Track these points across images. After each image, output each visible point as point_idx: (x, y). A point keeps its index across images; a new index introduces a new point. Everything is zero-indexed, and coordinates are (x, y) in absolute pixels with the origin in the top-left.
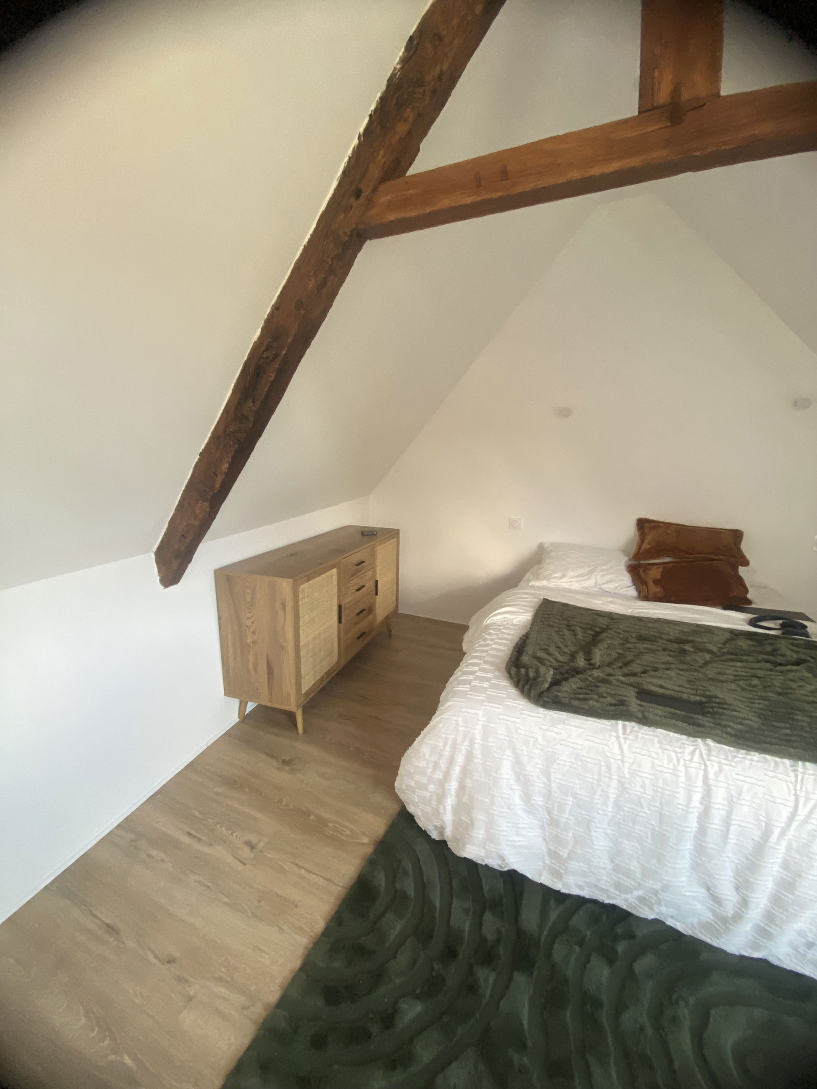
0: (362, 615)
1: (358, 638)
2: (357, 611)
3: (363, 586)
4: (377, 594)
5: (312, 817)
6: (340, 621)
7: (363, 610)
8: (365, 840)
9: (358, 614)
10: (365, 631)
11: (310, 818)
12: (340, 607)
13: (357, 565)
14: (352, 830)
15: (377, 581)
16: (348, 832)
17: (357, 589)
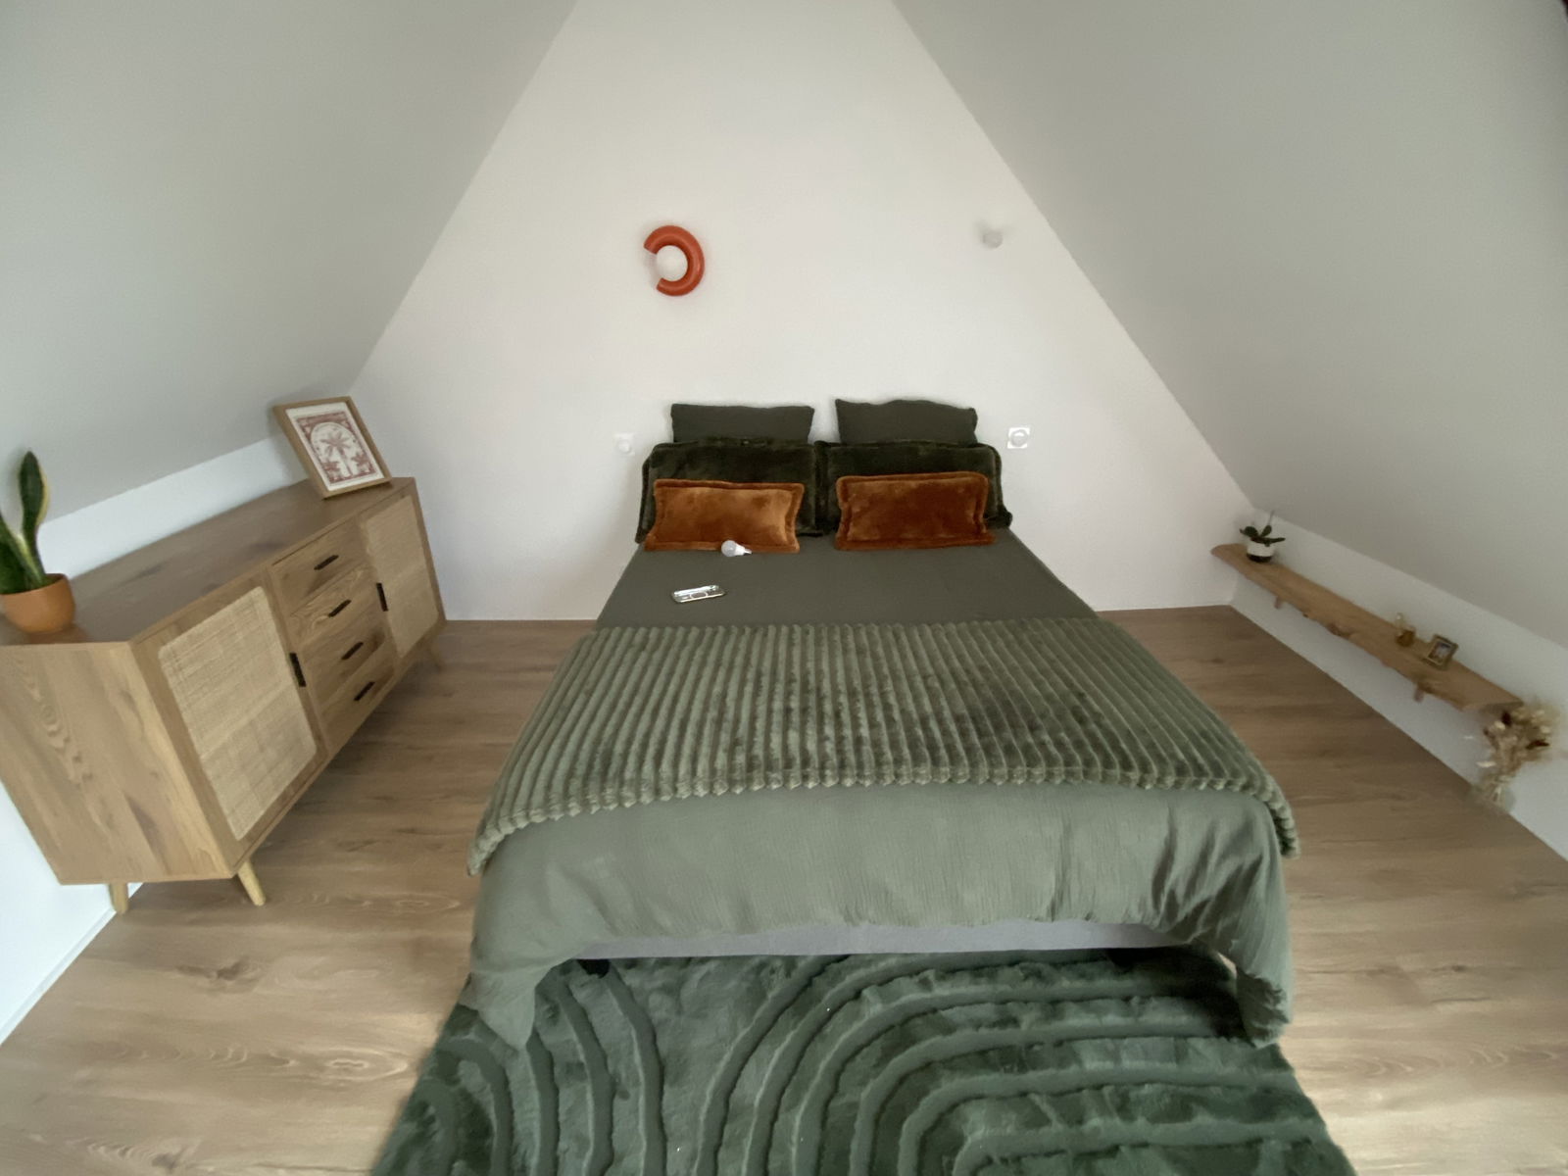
0: (355, 656)
1: (358, 698)
2: (343, 651)
3: (347, 602)
4: (385, 607)
5: (292, 1063)
6: (302, 682)
7: (358, 646)
8: (402, 1066)
9: (347, 656)
10: (372, 680)
11: (287, 1066)
12: (294, 659)
13: (320, 567)
14: (373, 1059)
15: (380, 587)
16: (366, 1065)
17: (331, 611)
